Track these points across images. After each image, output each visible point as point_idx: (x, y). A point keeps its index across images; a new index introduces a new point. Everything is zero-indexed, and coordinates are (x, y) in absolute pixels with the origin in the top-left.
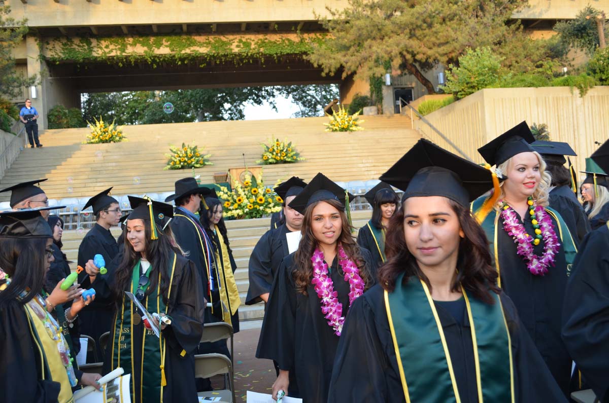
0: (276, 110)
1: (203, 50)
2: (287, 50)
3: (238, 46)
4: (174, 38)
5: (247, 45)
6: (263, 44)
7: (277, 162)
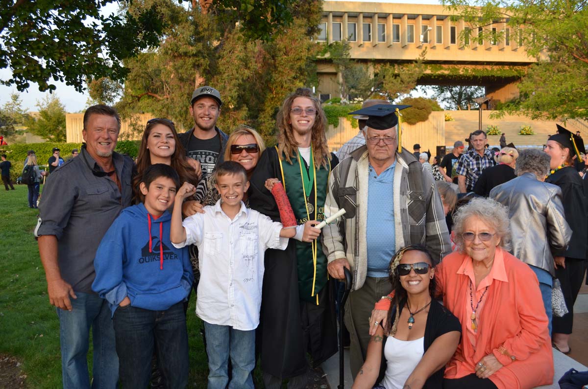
0: (426, 94)
1: (446, 72)
2: (485, 74)
3: (462, 71)
4: (433, 65)
5: (467, 70)
6: (474, 70)
7: (527, 134)
